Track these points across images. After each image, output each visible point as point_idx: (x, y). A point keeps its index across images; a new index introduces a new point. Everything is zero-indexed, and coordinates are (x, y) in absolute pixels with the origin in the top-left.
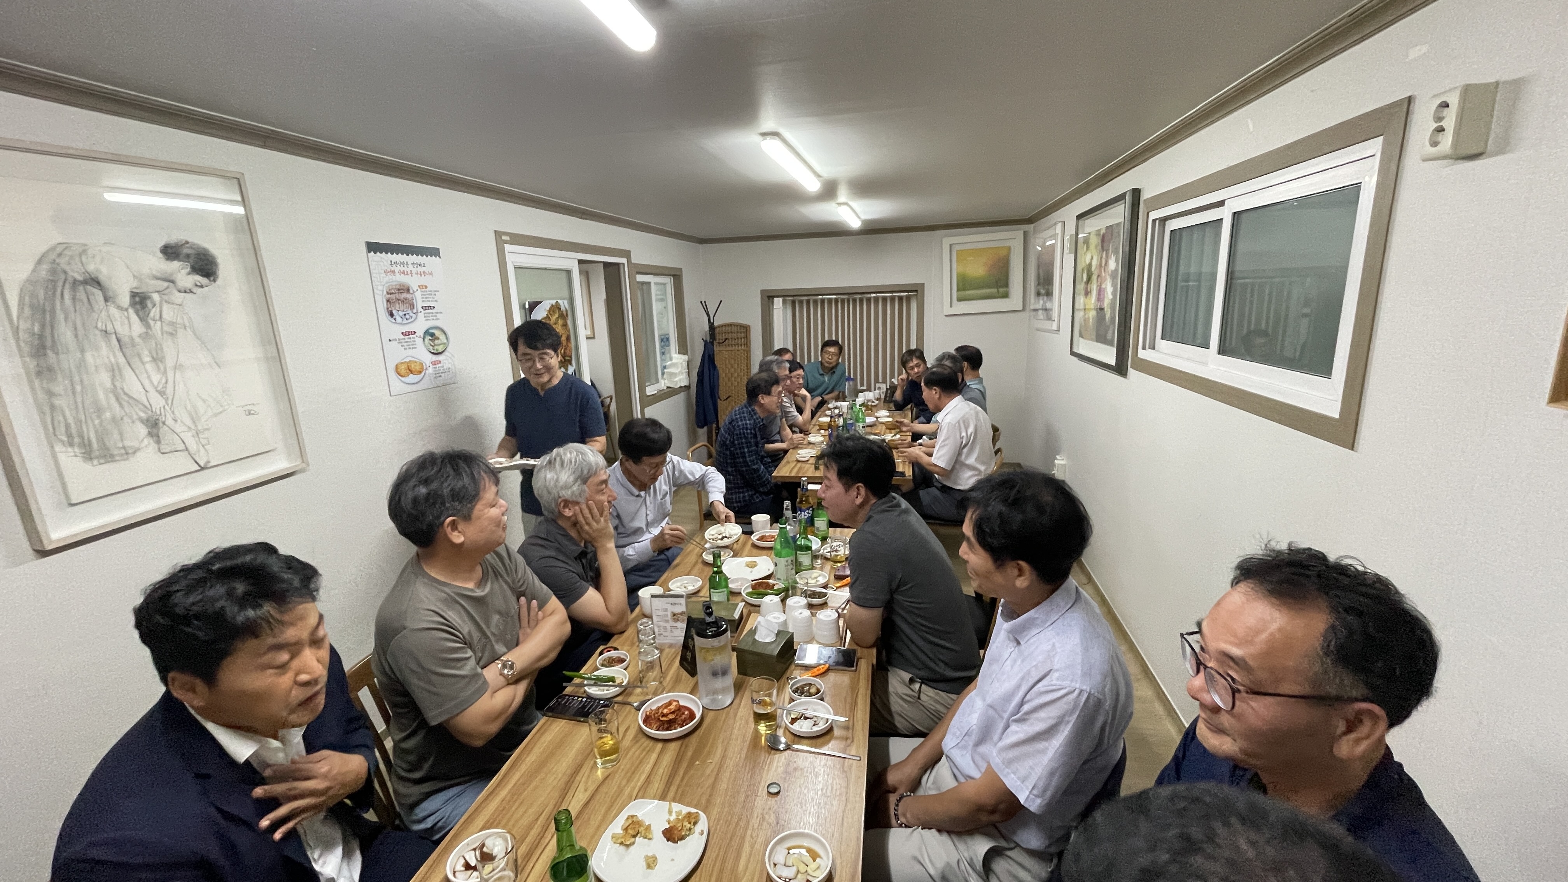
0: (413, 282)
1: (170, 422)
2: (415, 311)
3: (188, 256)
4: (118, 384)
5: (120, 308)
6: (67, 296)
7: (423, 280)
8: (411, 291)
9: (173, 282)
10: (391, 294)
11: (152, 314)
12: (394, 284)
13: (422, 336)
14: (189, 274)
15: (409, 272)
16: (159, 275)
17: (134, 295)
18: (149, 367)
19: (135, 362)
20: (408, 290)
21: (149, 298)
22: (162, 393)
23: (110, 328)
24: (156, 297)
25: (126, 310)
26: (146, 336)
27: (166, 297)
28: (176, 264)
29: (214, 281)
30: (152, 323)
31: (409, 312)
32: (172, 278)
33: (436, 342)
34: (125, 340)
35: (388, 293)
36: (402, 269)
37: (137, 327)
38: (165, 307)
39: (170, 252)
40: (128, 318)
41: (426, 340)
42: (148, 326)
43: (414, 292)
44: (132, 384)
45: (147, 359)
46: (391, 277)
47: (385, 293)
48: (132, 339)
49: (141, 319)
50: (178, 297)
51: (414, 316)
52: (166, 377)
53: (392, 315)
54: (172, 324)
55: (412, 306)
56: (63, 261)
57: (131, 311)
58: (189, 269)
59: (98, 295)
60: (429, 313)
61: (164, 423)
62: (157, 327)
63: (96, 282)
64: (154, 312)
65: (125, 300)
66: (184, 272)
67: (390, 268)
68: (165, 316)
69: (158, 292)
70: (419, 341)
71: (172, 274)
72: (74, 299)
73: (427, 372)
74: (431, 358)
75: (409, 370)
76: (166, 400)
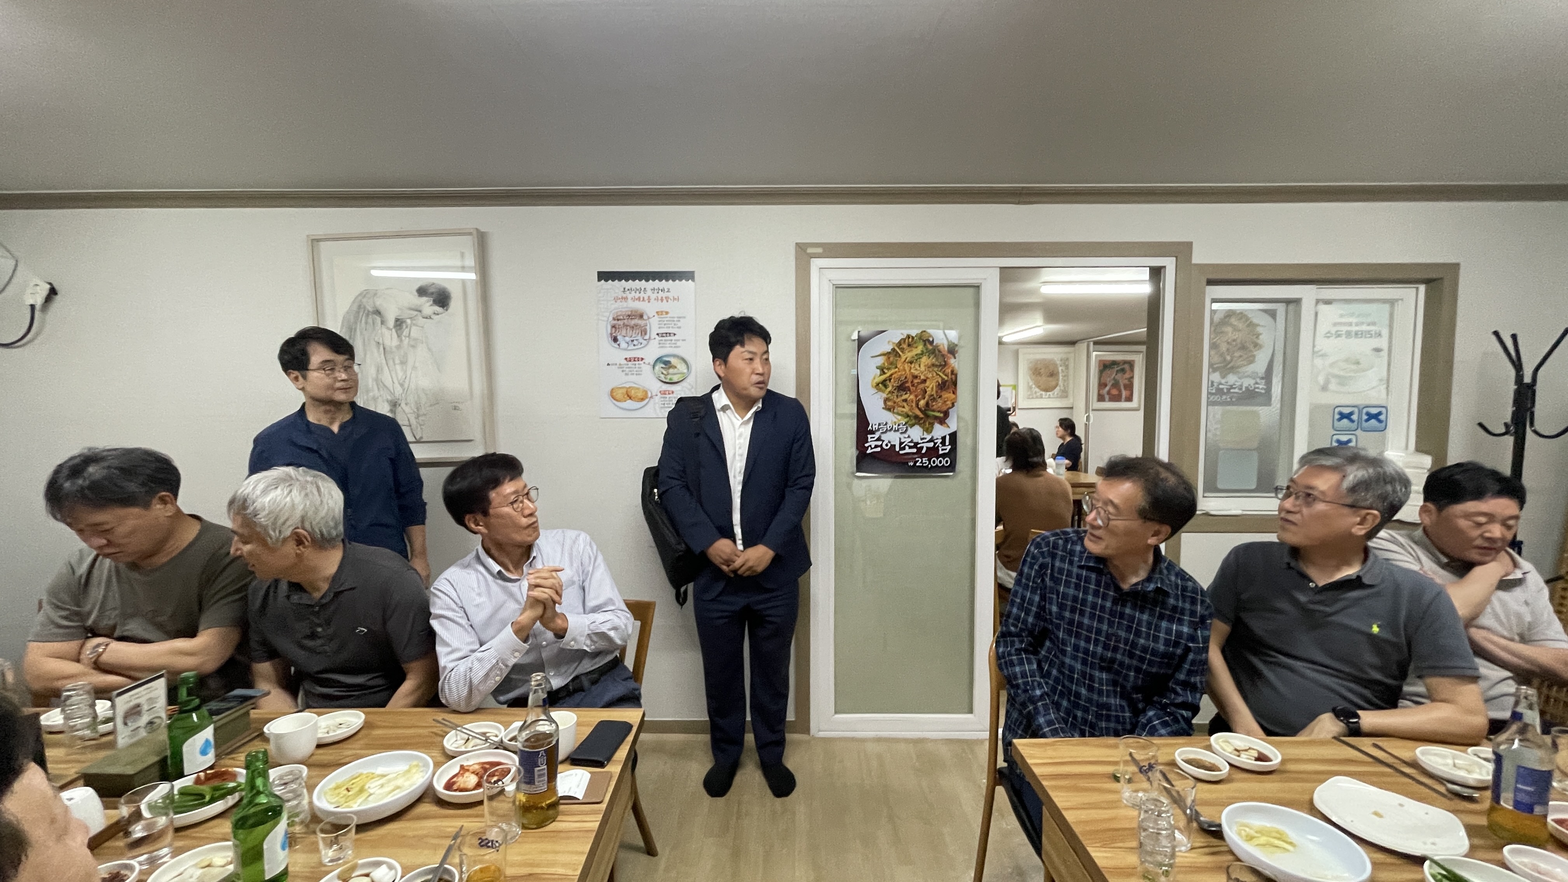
0: (649, 309)
1: (403, 405)
2: (647, 337)
3: (432, 293)
4: (380, 376)
5: (388, 329)
6: (363, 321)
7: (664, 306)
8: (645, 317)
9: (420, 311)
10: (618, 320)
11: (404, 333)
12: (624, 310)
13: (652, 363)
14: (431, 305)
15: (646, 298)
16: (413, 307)
17: (397, 320)
18: (398, 367)
19: (391, 363)
20: (641, 316)
21: (405, 322)
22: (402, 385)
23: (381, 342)
24: (409, 321)
25: (391, 330)
26: (399, 347)
27: (414, 322)
28: (424, 299)
29: (447, 310)
30: (403, 338)
31: (639, 337)
32: (420, 309)
33: (671, 371)
34: (388, 349)
35: (614, 319)
36: (637, 295)
37: (395, 342)
38: (414, 328)
39: (422, 291)
40: (391, 335)
41: (657, 368)
42: (401, 341)
43: (649, 318)
44: (386, 378)
45: (397, 361)
46: (621, 304)
47: (611, 319)
48: (391, 348)
49: (399, 336)
50: (421, 321)
51: (644, 342)
53: (615, 340)
54: (415, 339)
55: (644, 332)
56: (364, 300)
57: (394, 330)
58: (431, 302)
59: (378, 320)
60: (665, 340)
61: (400, 405)
62: (406, 341)
63: (378, 312)
64: (406, 332)
65: (391, 323)
66: (429, 304)
67: (621, 294)
68: (412, 334)
69: (410, 318)
70: (646, 369)
71: (421, 306)
72: (366, 323)
73: (652, 400)
74: (661, 387)
75: (628, 396)
76: (404, 390)
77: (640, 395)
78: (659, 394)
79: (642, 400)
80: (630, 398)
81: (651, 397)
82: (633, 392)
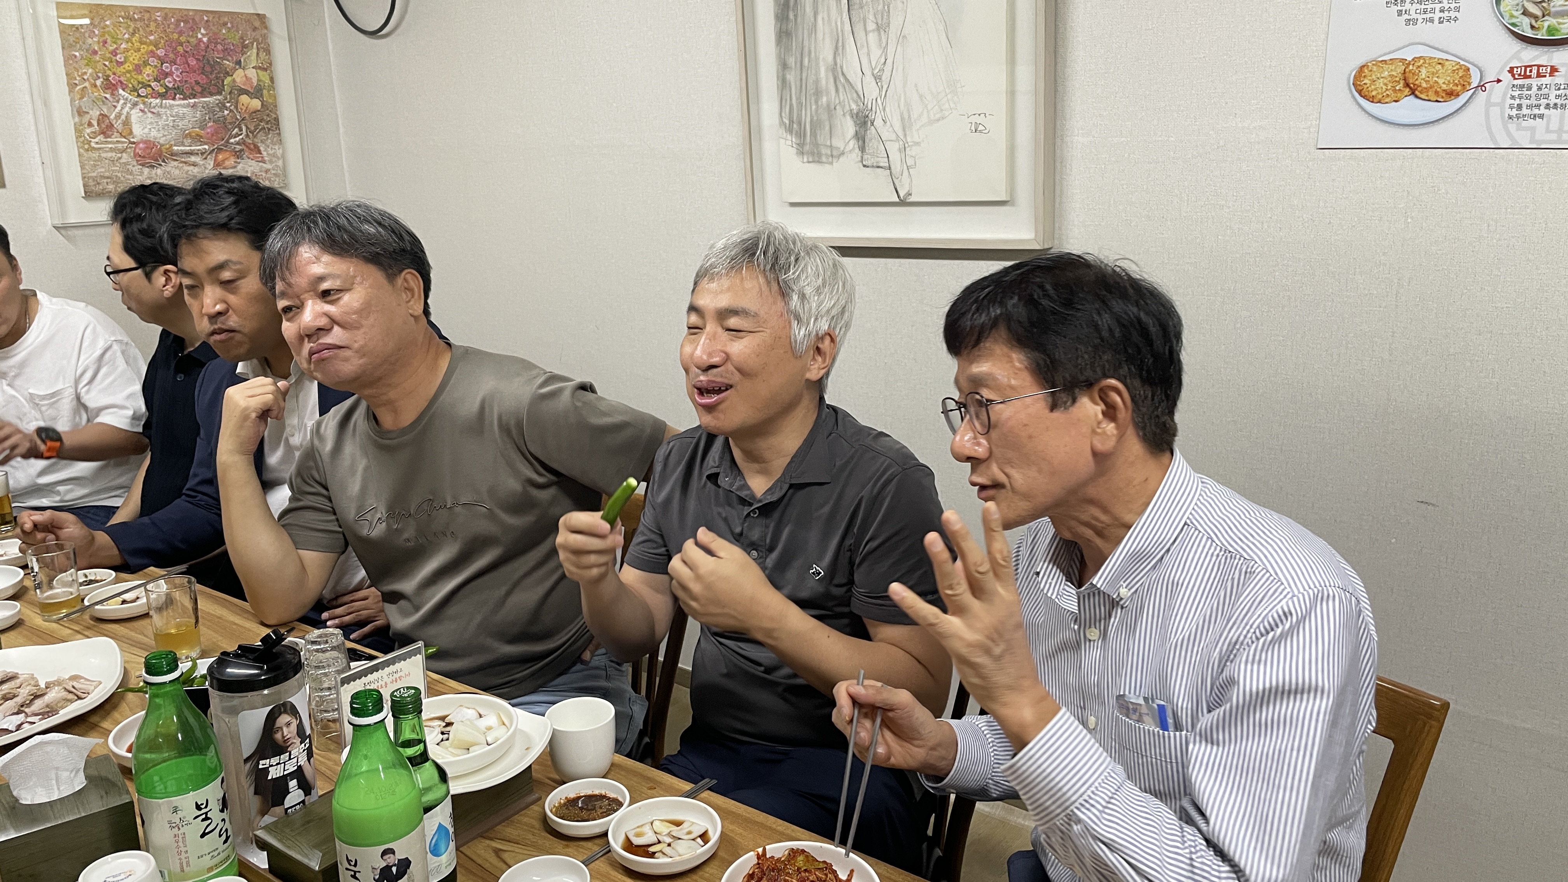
1: (878, 122)
4: (839, 60)
18: (872, 37)
19: (859, 28)
22: (877, 78)
44: (851, 64)
45: (871, 26)
52: (886, 55)
61: (872, 124)
73: (1482, 96)
74: (1516, 56)
75: (1407, 85)
76: (880, 91)
77: (1443, 82)
78: (1506, 77)
79: (1451, 94)
80: (1413, 93)
81: (1481, 86)
82: (1424, 72)
